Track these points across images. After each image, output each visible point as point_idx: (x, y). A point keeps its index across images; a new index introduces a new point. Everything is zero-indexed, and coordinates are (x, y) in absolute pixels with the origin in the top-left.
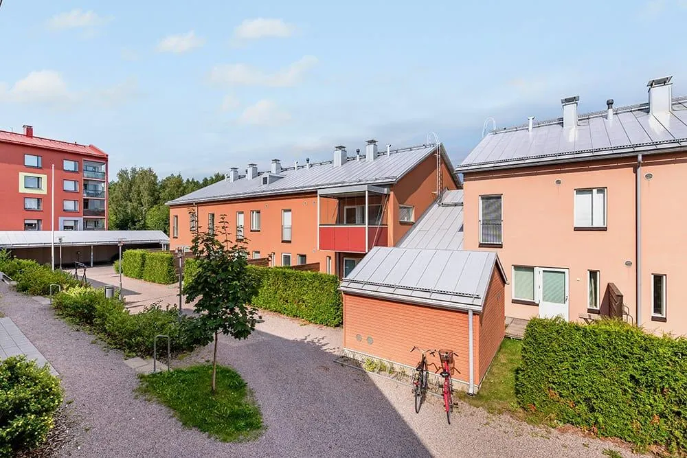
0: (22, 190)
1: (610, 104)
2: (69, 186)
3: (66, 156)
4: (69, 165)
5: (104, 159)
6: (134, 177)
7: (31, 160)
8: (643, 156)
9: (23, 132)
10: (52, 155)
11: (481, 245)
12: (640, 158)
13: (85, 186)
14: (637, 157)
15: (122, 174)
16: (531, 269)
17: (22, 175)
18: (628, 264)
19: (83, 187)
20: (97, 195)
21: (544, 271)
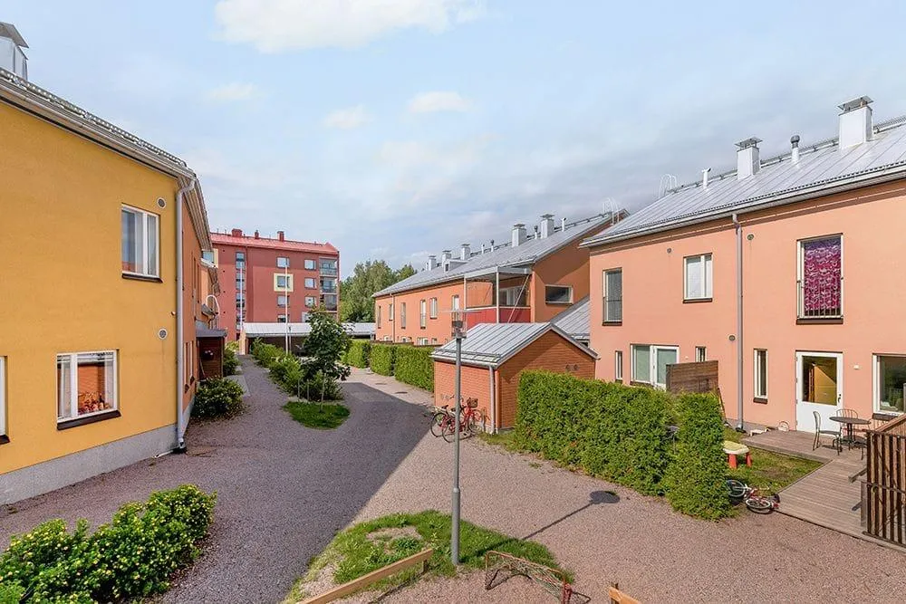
0: (276, 289)
1: (795, 141)
2: (309, 283)
3: (308, 256)
4: (309, 264)
5: (336, 256)
6: (368, 271)
7: (282, 262)
8: (738, 215)
9: (277, 237)
10: (297, 255)
11: (605, 324)
12: (734, 217)
13: (322, 282)
14: (732, 216)
15: (358, 269)
16: (646, 348)
17: (276, 275)
18: (732, 338)
19: (320, 284)
20: (330, 291)
21: (658, 350)
